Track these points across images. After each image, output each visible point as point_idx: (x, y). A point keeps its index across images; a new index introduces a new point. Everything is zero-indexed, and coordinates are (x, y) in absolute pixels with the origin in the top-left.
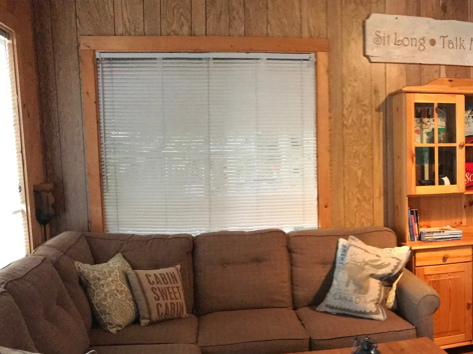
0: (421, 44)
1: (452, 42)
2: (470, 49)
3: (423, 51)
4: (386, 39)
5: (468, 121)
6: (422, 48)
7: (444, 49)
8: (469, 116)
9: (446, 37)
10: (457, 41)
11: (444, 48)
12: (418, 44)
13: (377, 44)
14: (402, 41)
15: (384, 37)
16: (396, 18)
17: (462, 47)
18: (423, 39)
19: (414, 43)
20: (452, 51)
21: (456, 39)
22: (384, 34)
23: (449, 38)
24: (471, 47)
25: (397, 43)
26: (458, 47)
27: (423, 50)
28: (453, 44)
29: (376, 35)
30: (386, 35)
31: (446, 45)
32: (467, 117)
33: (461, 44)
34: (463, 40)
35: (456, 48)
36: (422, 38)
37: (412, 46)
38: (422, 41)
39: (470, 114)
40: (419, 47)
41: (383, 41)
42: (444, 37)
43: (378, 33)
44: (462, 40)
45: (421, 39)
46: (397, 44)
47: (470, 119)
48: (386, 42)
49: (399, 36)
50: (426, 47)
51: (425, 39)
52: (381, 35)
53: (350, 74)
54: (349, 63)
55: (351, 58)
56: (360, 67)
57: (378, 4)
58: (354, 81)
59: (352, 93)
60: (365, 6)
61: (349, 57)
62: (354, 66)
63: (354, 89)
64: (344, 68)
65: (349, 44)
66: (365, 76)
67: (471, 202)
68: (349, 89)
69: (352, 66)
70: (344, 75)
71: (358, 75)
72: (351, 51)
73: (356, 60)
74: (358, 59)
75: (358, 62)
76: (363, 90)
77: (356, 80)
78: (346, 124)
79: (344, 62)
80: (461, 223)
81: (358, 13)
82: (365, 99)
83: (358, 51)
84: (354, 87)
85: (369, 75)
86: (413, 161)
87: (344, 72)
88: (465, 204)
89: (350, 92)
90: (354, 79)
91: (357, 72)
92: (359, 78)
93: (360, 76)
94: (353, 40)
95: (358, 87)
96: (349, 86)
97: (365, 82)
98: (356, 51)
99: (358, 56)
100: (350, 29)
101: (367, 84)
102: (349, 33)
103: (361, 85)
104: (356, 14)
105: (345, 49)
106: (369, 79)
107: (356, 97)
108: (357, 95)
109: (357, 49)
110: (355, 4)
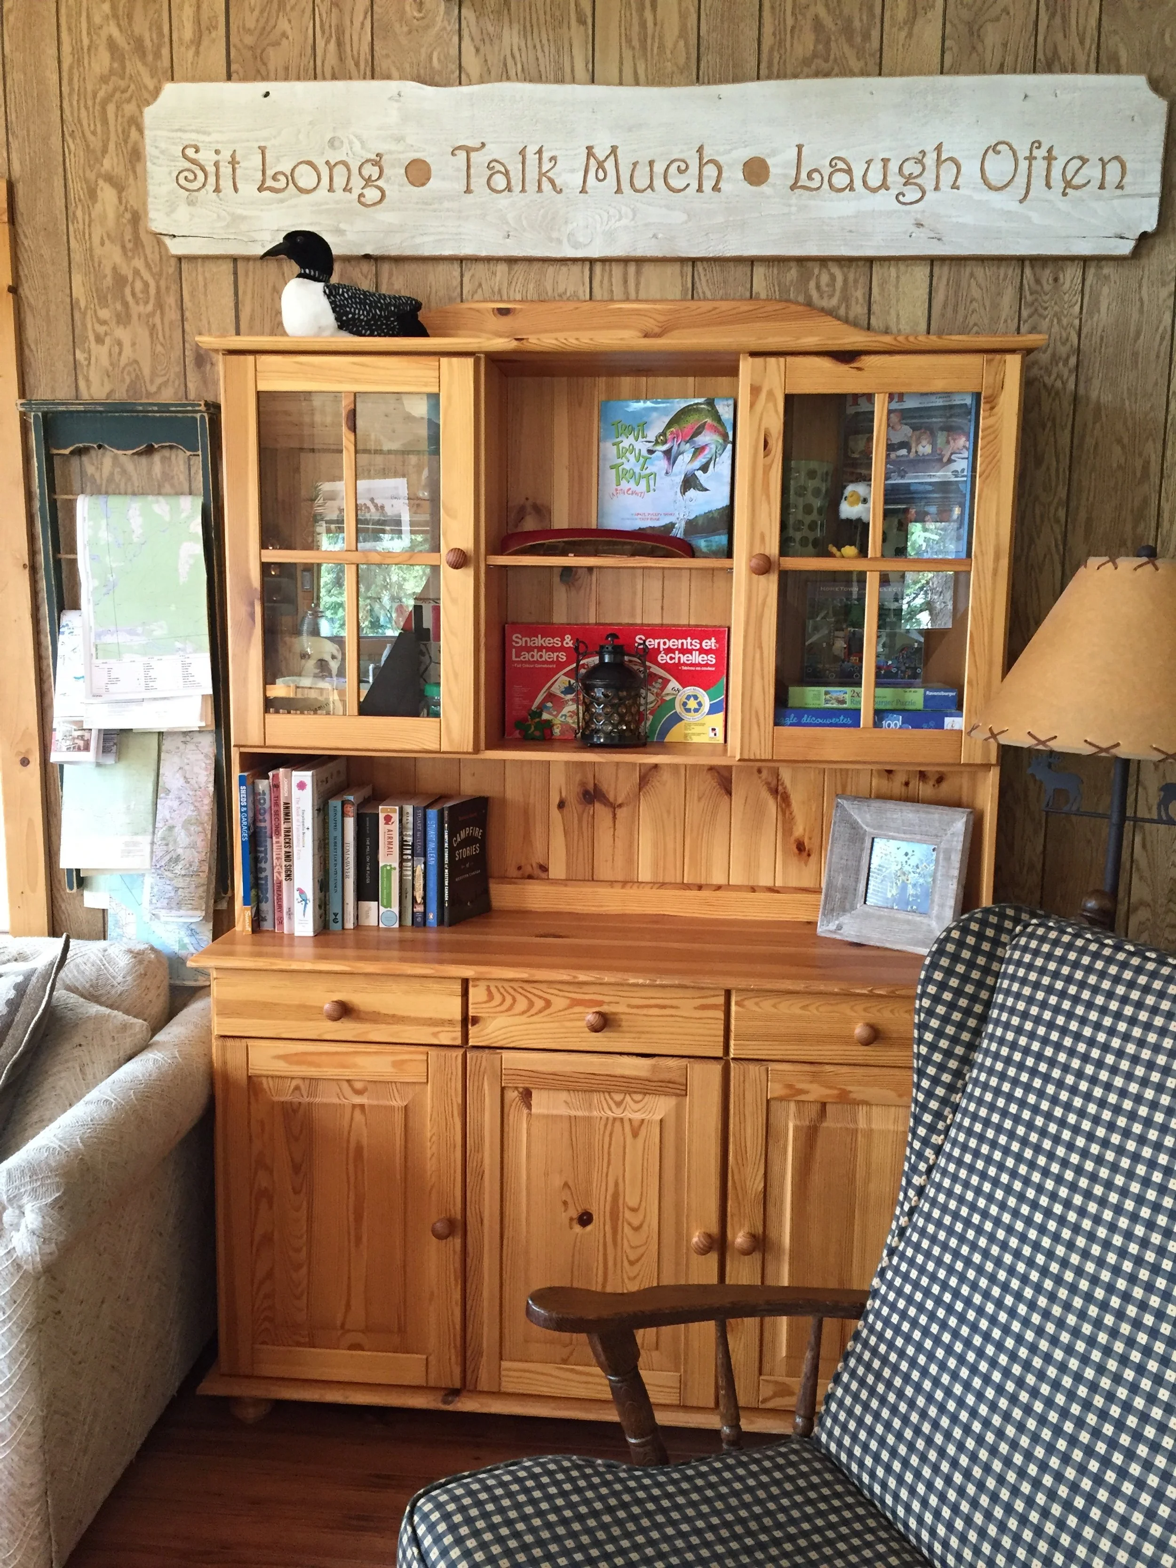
0: (368, 181)
1: (504, 166)
2: (583, 191)
3: (378, 207)
4: (226, 170)
5: (648, 472)
6: (372, 194)
7: (469, 196)
8: (651, 452)
9: (477, 150)
10: (523, 163)
11: (468, 191)
12: (357, 183)
13: (187, 190)
14: (291, 178)
15: (216, 164)
16: (267, 95)
17: (546, 185)
18: (378, 161)
19: (340, 181)
20: (503, 201)
21: (523, 153)
22: (217, 152)
23: (493, 151)
24: (585, 182)
25: (269, 183)
26: (531, 186)
27: (374, 204)
28: (507, 174)
29: (184, 156)
30: (226, 155)
31: (479, 182)
32: (644, 453)
33: (541, 174)
34: (553, 159)
35: (523, 190)
36: (373, 157)
37: (331, 189)
38: (371, 171)
39: (657, 443)
40: (360, 191)
41: (212, 179)
42: (468, 150)
43: (190, 152)
44: (546, 156)
45: (367, 161)
46: (272, 189)
47: (657, 462)
48: (226, 184)
49: (278, 159)
50: (387, 193)
51: (383, 163)
52: (206, 157)
53: (103, 301)
54: (96, 260)
55: (102, 244)
56: (137, 272)
57: (202, 48)
58: (118, 323)
59: (112, 364)
60: (150, 58)
61: (96, 240)
62: (114, 269)
63: (120, 354)
64: (77, 279)
65: (92, 194)
66: (160, 305)
67: (591, 787)
68: (101, 353)
69: (108, 271)
70: (78, 300)
71: (129, 298)
72: (103, 218)
73: (123, 247)
74: (129, 246)
75: (130, 254)
76: (154, 355)
77: (123, 319)
78: (93, 476)
79: (77, 257)
80: (544, 868)
81: (122, 84)
82: (159, 388)
83: (128, 216)
84: (120, 344)
85: (171, 300)
86: (252, 615)
87: (79, 291)
88: (564, 795)
89: (105, 361)
90: (118, 316)
91: (128, 291)
92: (136, 309)
93: (137, 303)
94: (110, 179)
95: (133, 344)
96: (99, 340)
97: (159, 327)
98: (119, 217)
99: (128, 236)
100: (95, 142)
101: (167, 335)
102: (94, 157)
103: (143, 334)
104: (115, 90)
105: (79, 213)
106: (173, 315)
107: (128, 380)
108: (129, 373)
109: (126, 209)
110: (112, 54)
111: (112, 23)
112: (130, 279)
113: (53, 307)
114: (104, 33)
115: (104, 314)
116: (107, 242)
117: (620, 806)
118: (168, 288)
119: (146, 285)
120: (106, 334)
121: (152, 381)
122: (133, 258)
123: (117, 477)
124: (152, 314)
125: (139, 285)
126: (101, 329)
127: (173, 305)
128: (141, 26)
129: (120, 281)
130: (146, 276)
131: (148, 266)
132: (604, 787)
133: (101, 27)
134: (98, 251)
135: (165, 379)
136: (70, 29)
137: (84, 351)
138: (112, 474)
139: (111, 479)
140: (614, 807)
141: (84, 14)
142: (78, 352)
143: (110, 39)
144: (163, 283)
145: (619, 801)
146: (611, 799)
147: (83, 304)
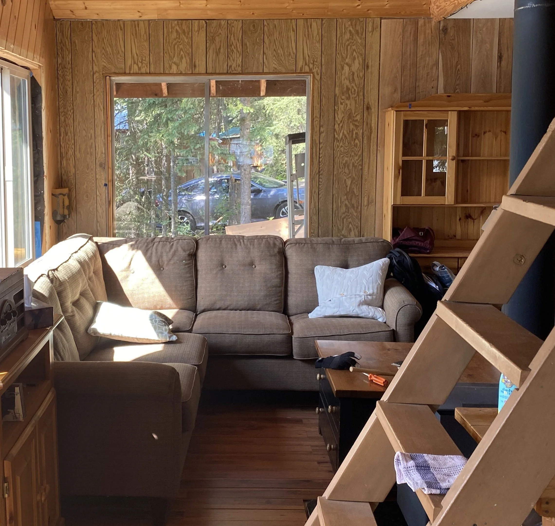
53: (343, 94)
54: (342, 84)
55: (344, 80)
56: (353, 87)
57: (374, 33)
58: (347, 99)
59: (344, 110)
60: (360, 35)
61: (343, 79)
62: (347, 86)
63: (347, 107)
64: (337, 89)
65: (343, 68)
66: (358, 95)
67: (468, 215)
68: (342, 107)
69: (345, 87)
70: (337, 94)
71: (350, 94)
72: (345, 73)
73: (350, 81)
74: (351, 80)
75: (351, 82)
76: (356, 107)
77: (348, 98)
78: (337, 138)
79: (337, 84)
80: (455, 236)
81: (353, 41)
82: (356, 115)
83: (351, 73)
84: (347, 105)
85: (361, 94)
86: (399, 173)
87: (337, 92)
88: (461, 217)
89: (343, 109)
90: (347, 98)
91: (350, 92)
92: (352, 96)
93: (352, 95)
94: (347, 64)
95: (350, 105)
96: (341, 104)
97: (357, 100)
98: (349, 73)
99: (351, 78)
100: (344, 55)
101: (360, 102)
102: (343, 59)
103: (353, 102)
104: (350, 43)
105: (339, 73)
106: (362, 97)
107: (348, 113)
108: (349, 112)
109: (351, 72)
110: (350, 34)
111: (351, 27)
112: (351, 88)
113: (330, 96)
114: (349, 29)
115: (343, 97)
116: (345, 79)
117: (475, 219)
118: (361, 91)
119: (355, 90)
120: (343, 102)
121: (354, 114)
122: (352, 83)
123: (343, 138)
124: (356, 97)
125: (353, 90)
126: (342, 101)
127: (362, 95)
128: (358, 28)
129: (348, 89)
130: (355, 88)
131: (356, 85)
132: (471, 214)
133: (348, 28)
134: (343, 82)
135: (358, 113)
136: (339, 28)
137: (337, 107)
138: (342, 137)
139: (342, 138)
140: (474, 220)
141: (344, 25)
142: (335, 107)
143: (350, 31)
144: (359, 90)
145: (475, 218)
146: (473, 217)
147: (338, 95)
